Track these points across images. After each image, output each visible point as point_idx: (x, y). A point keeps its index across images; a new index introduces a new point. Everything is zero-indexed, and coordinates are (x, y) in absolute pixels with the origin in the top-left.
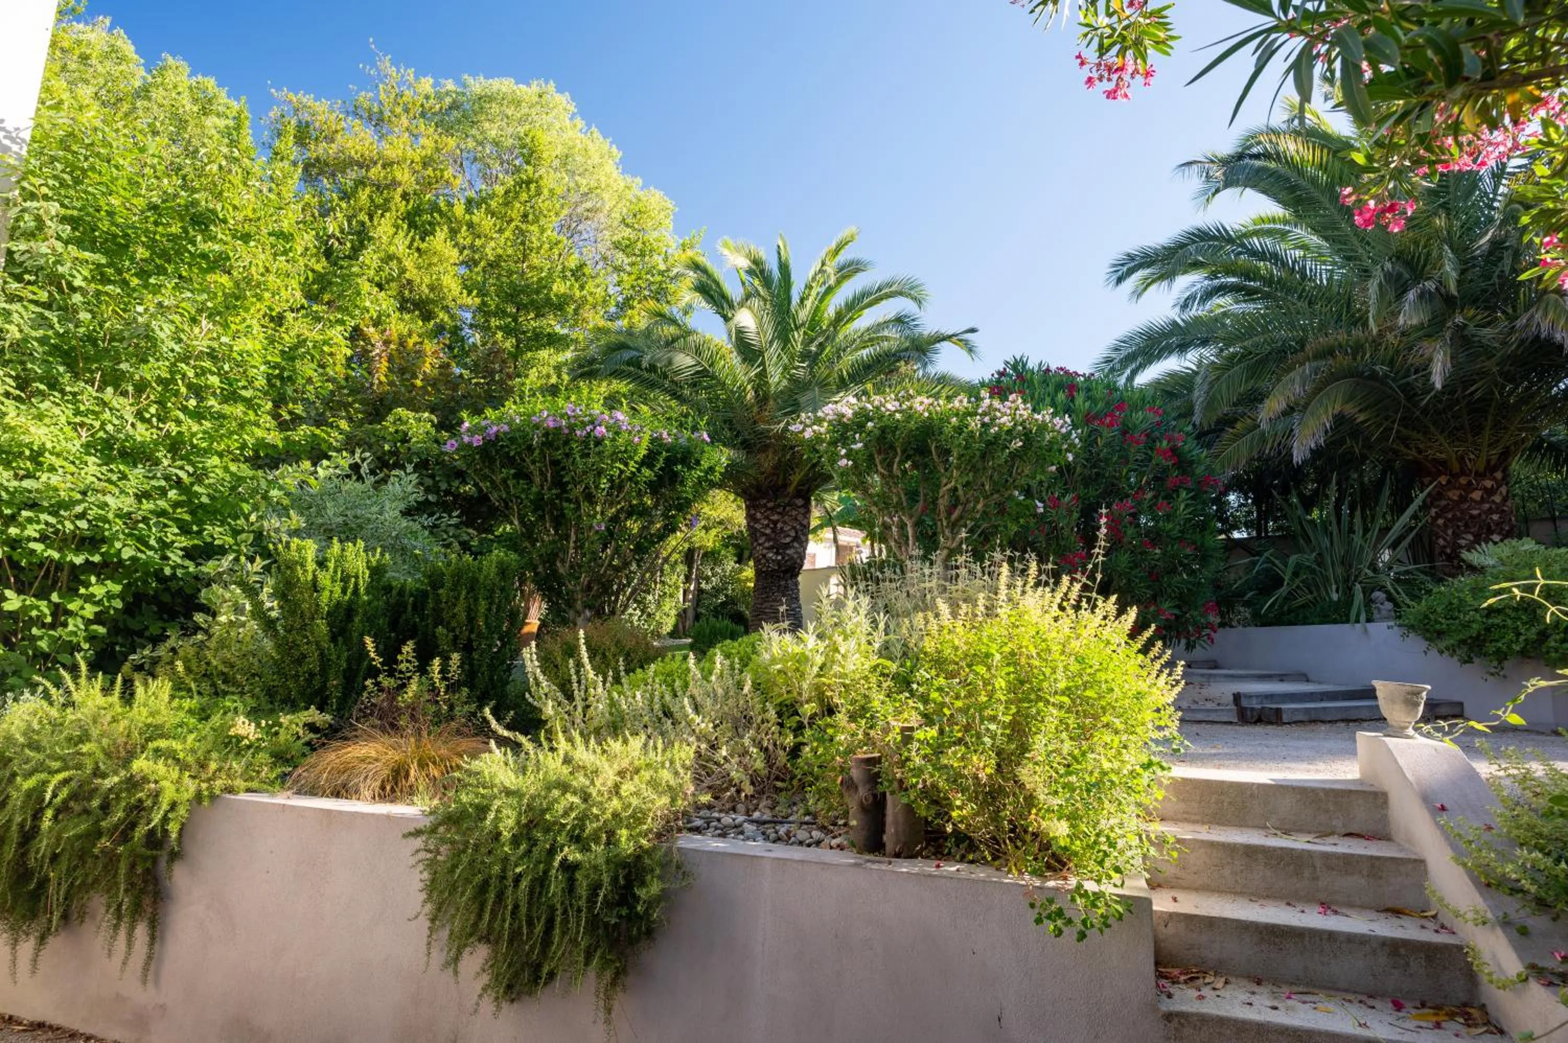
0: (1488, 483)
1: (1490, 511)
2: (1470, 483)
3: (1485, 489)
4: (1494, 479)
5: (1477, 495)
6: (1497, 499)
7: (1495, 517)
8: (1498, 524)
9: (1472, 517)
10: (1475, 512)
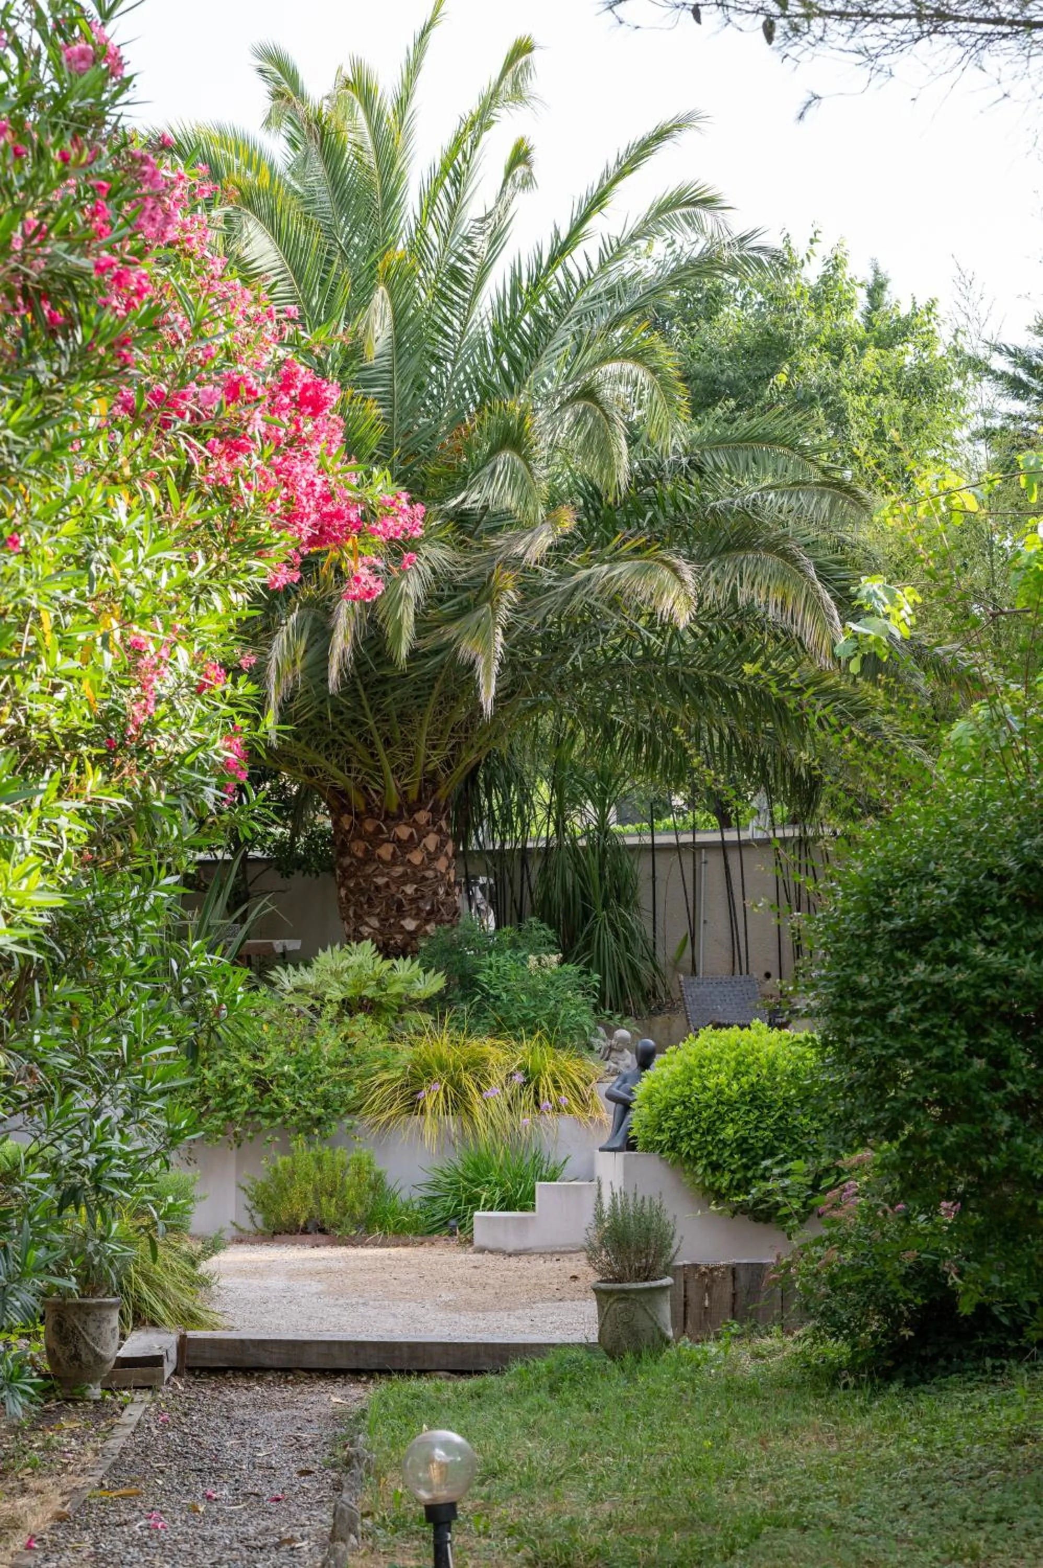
0: (403, 832)
1: (404, 879)
2: (379, 830)
3: (398, 841)
4: (415, 824)
5: (386, 851)
6: (416, 857)
7: (410, 889)
8: (413, 901)
9: (378, 888)
10: (381, 881)
